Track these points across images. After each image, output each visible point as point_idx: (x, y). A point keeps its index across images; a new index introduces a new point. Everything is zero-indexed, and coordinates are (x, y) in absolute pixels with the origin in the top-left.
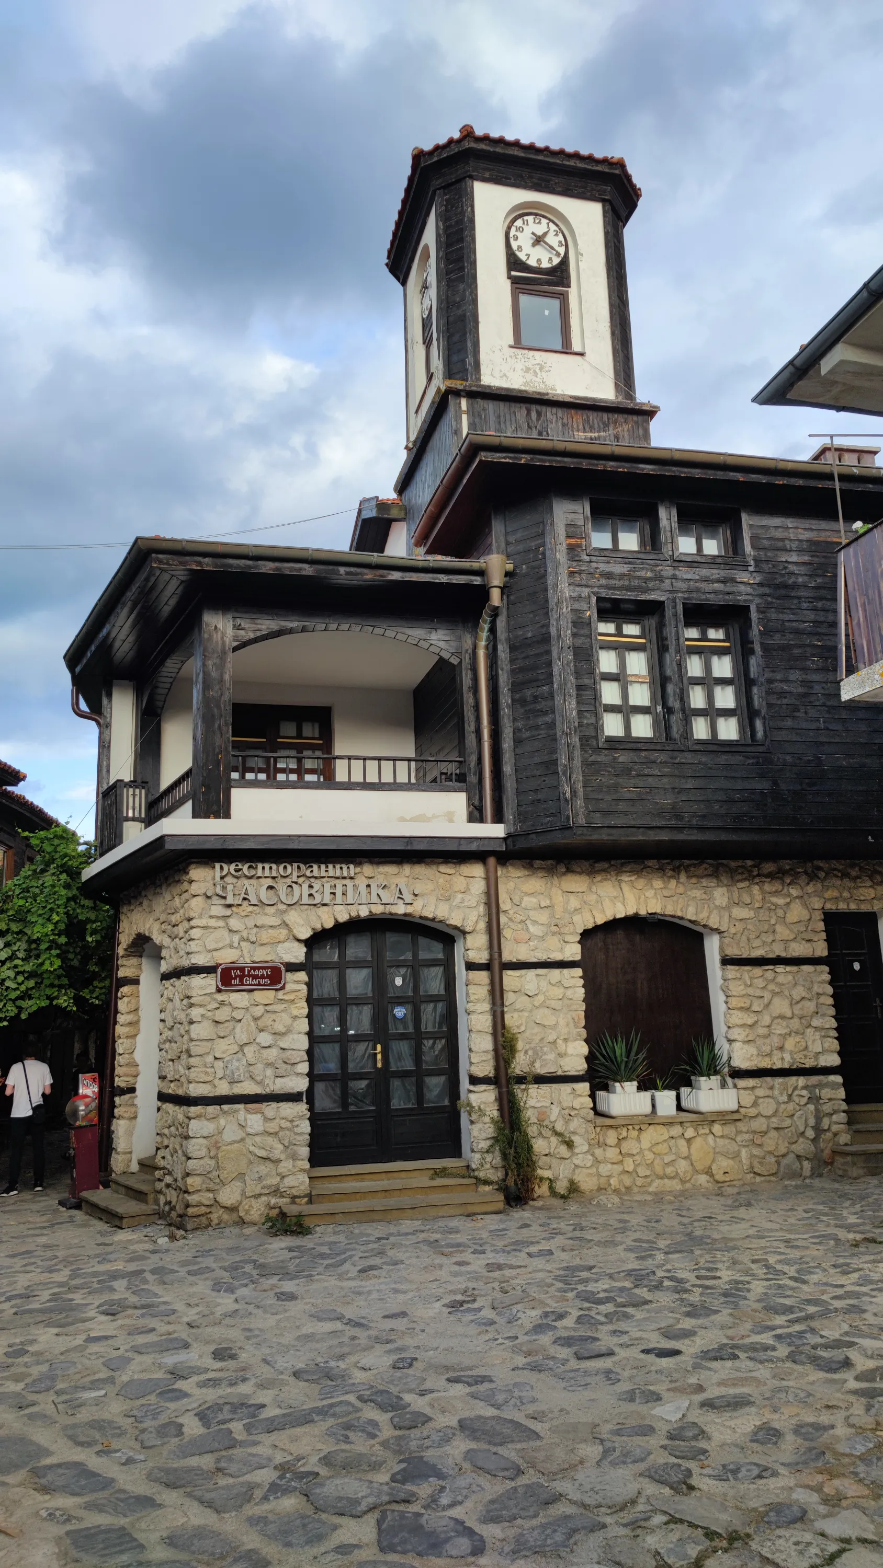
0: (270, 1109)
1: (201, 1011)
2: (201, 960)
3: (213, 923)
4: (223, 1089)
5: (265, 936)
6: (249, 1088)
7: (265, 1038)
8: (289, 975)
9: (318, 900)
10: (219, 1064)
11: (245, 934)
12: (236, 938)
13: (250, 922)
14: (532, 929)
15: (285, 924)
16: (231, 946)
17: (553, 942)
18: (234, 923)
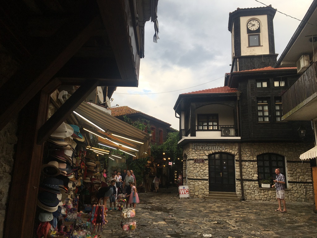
0: (203, 181)
1: (192, 166)
2: (191, 158)
3: (193, 152)
4: (195, 178)
5: (201, 155)
6: (199, 178)
7: (201, 170)
8: (205, 161)
9: (209, 149)
10: (195, 174)
11: (198, 154)
12: (197, 155)
13: (199, 152)
14: (247, 155)
15: (204, 153)
16: (196, 156)
17: (251, 157)
18: (196, 152)
